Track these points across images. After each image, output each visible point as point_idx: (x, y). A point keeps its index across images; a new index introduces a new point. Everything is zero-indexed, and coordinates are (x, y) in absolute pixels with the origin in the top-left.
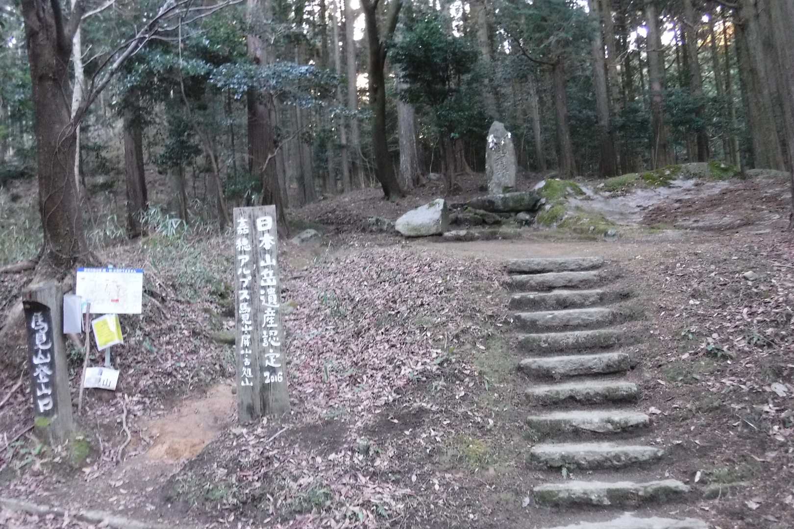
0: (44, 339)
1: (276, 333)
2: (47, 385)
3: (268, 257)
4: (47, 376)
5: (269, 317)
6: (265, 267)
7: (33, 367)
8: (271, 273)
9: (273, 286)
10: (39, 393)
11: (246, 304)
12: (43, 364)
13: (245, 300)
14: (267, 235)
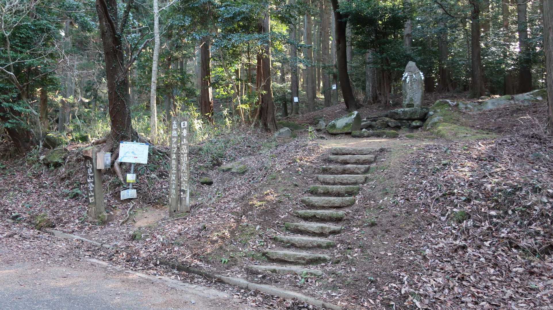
0: (91, 171)
1: (186, 174)
2: (92, 191)
3: (185, 140)
4: (93, 187)
5: (184, 167)
6: (183, 144)
7: (87, 183)
8: (185, 147)
9: (186, 153)
10: (90, 195)
11: (174, 161)
12: (91, 182)
13: (174, 159)
14: (185, 130)
